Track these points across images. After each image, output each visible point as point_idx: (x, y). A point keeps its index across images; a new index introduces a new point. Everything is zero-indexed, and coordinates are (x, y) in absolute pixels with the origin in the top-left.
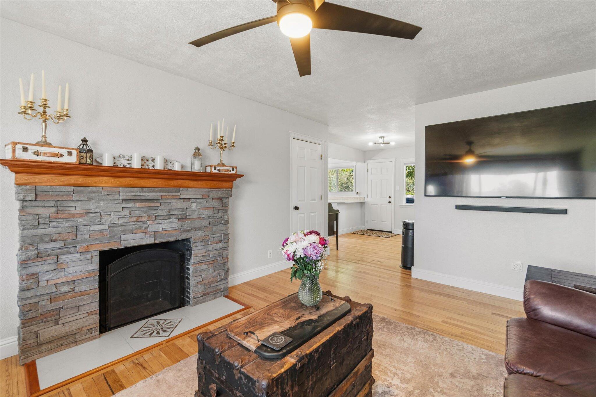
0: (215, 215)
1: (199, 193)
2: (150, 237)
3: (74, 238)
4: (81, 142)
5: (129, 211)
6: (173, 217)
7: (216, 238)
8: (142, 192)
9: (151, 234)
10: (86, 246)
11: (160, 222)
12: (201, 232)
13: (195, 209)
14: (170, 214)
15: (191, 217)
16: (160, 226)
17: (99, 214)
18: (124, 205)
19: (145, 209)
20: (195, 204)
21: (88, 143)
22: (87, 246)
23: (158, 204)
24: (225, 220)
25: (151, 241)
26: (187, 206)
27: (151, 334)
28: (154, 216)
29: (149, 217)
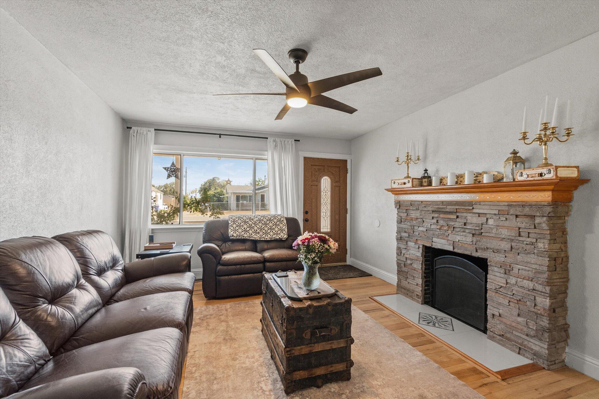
0: (521, 239)
1: (496, 208)
2: (449, 245)
3: (412, 233)
4: (424, 172)
5: (436, 220)
6: (467, 231)
7: (524, 272)
8: (443, 205)
9: (451, 242)
10: (415, 239)
11: (457, 234)
12: (501, 255)
13: (492, 227)
14: (465, 227)
15: (487, 234)
16: (457, 237)
17: (421, 220)
18: (433, 215)
19: (447, 220)
20: (492, 220)
21: (428, 172)
22: (417, 240)
23: (455, 217)
24: (540, 250)
25: (450, 248)
26: (482, 221)
27: (428, 323)
28: (452, 227)
29: (449, 227)
